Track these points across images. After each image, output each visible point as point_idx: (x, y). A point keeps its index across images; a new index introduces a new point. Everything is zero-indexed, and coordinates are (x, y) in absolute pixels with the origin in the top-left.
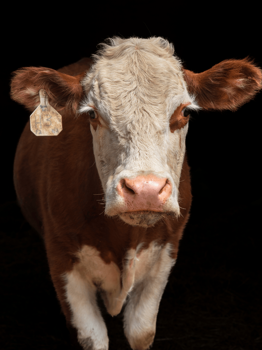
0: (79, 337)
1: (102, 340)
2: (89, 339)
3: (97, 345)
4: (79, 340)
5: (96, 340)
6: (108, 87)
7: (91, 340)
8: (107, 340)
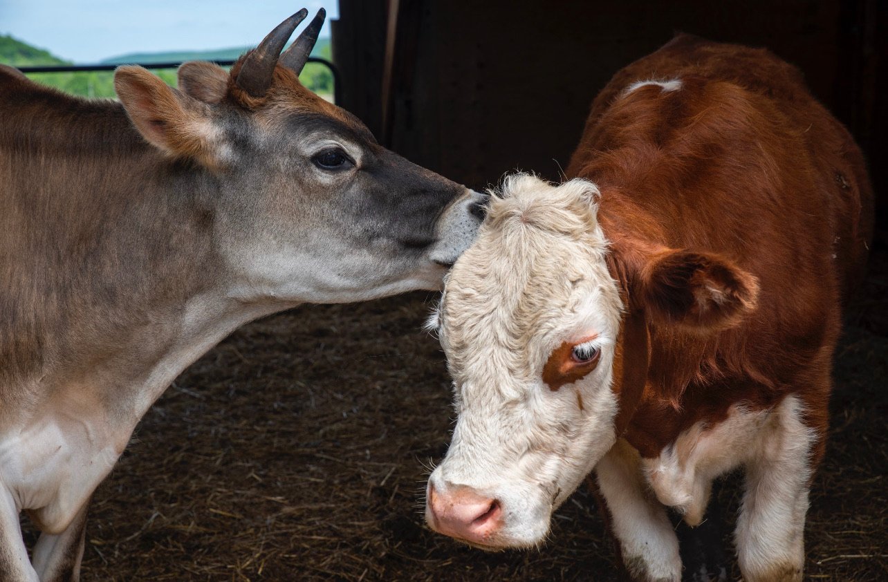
0: (625, 555)
1: (666, 563)
2: (639, 559)
3: (655, 572)
4: (624, 560)
5: (653, 562)
6: (452, 301)
7: (642, 561)
8: (679, 563)
